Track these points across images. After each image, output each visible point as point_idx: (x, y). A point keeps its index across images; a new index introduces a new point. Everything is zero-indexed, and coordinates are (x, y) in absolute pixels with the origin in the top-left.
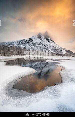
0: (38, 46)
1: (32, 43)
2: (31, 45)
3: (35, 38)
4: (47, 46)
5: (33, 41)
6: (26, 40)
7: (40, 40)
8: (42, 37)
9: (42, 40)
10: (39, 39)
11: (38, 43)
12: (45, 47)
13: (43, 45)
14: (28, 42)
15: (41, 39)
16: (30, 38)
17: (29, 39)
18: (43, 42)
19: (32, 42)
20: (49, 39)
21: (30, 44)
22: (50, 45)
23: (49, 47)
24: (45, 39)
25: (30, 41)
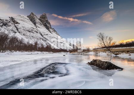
0: (28, 34)
1: (15, 26)
2: (12, 30)
3: (22, 19)
5: (17, 23)
7: (33, 25)
8: (38, 21)
9: (37, 25)
10: (31, 23)
11: (28, 29)
12: (42, 37)
13: (39, 34)
14: (5, 25)
15: (35, 24)
16: (12, 18)
17: (9, 19)
18: (38, 29)
19: (16, 25)
20: (48, 25)
21: (11, 28)
22: (49, 35)
23: (47, 38)
24: (43, 25)
25: (10, 22)
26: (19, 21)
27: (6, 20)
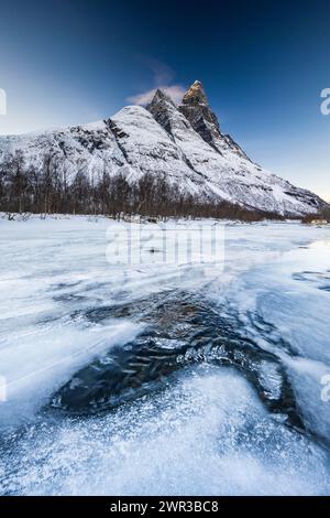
1: (119, 145)
2: (114, 159)
3: (133, 118)
4: (200, 168)
5: (123, 135)
6: (87, 132)
7: (164, 133)
8: (176, 115)
9: (174, 131)
10: (158, 128)
11: (150, 149)
12: (190, 172)
13: (181, 162)
14: (98, 145)
15: (168, 128)
16: (110, 121)
17: (103, 127)
18: (179, 143)
19: (121, 141)
20: (210, 126)
21: (110, 152)
22: (214, 162)
23: (207, 173)
24: (192, 130)
25: (106, 134)
26: (126, 129)
27: (98, 132)
